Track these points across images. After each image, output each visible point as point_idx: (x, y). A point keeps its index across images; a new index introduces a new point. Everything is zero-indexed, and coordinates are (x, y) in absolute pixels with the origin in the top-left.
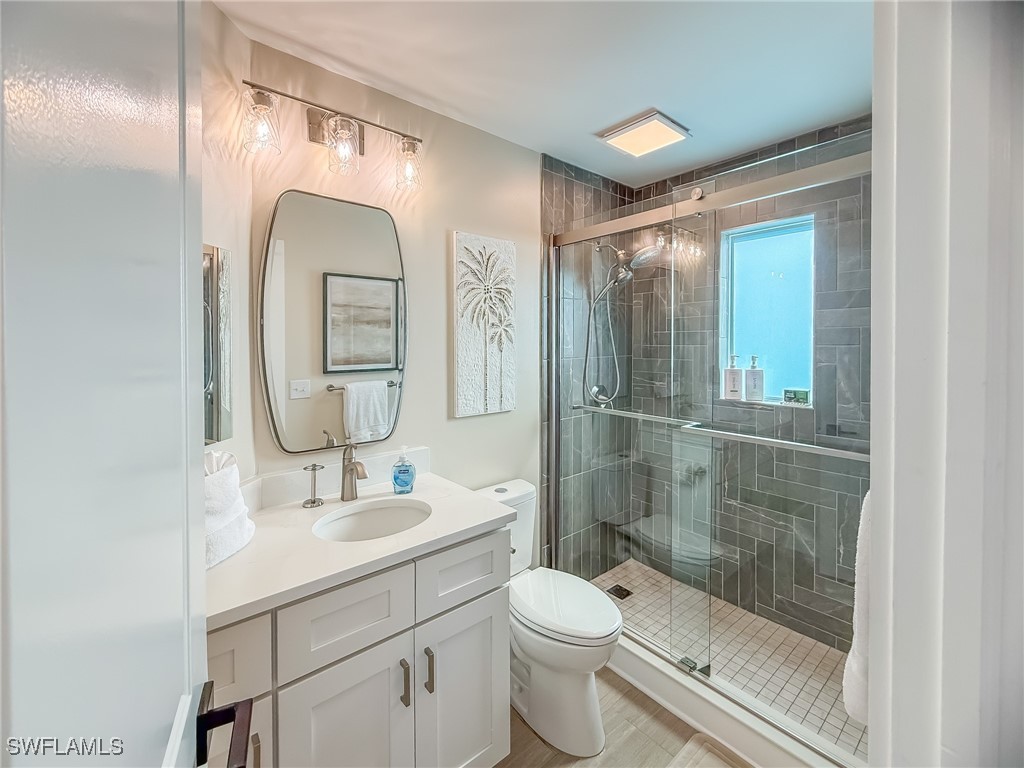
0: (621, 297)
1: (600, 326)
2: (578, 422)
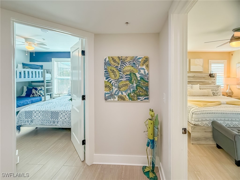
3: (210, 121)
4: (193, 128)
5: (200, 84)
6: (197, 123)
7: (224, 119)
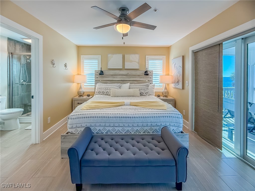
0: (29, 64)
1: (23, 70)
2: (18, 87)
4: (63, 138)
5: (130, 83)
7: (104, 124)
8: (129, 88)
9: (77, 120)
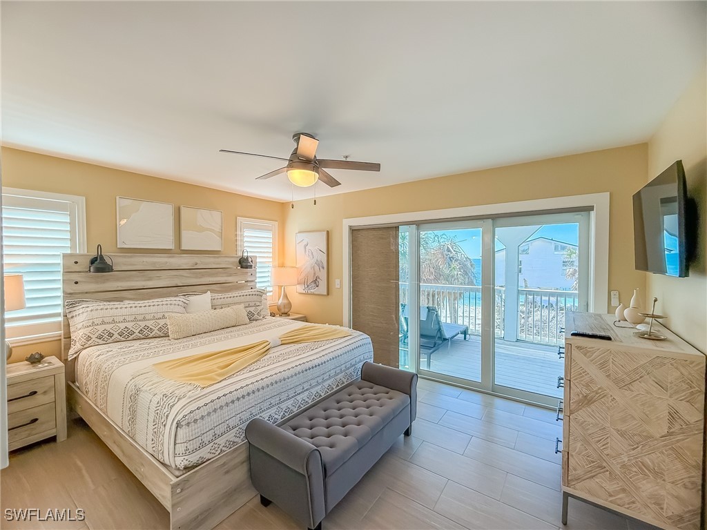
3: (240, 426)
4: (179, 490)
5: (212, 291)
6: (194, 458)
7: (278, 399)
8: (214, 307)
9: (214, 416)
